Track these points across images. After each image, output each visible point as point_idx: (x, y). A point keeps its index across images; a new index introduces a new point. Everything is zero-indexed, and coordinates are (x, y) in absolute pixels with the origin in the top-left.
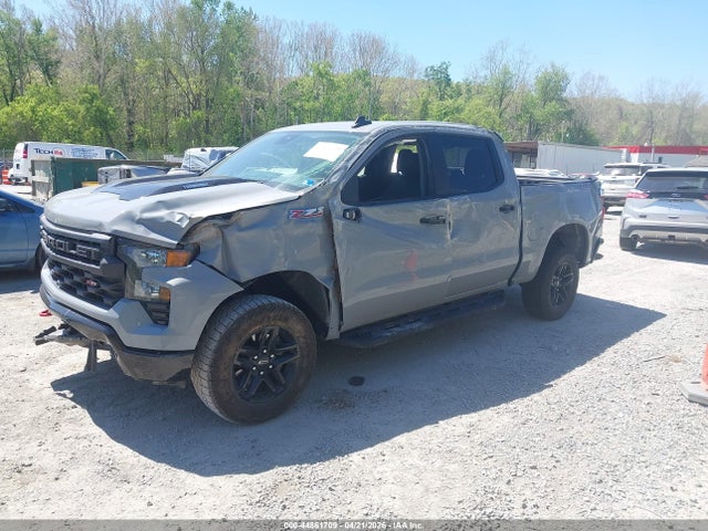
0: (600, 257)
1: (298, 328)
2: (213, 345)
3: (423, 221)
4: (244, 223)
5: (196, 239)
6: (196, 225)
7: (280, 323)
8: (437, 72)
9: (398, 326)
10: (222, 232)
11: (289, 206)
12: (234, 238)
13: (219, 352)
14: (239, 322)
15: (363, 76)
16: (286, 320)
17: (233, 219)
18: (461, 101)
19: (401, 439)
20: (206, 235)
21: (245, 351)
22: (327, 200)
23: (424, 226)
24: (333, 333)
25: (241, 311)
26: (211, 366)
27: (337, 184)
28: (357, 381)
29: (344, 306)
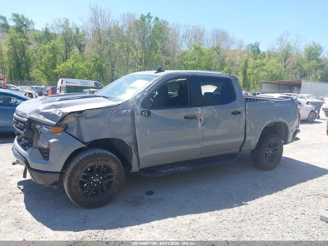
0: (298, 139)
1: (114, 165)
2: (70, 170)
3: (186, 117)
4: (88, 116)
5: (65, 122)
6: (65, 116)
7: (104, 163)
8: (253, 47)
9: (172, 168)
10: (78, 120)
11: (113, 108)
12: (83, 122)
13: (72, 174)
14: (82, 161)
15: (217, 49)
16: (107, 161)
17: (83, 113)
18: (265, 60)
19: (155, 223)
20: (70, 120)
21: (86, 174)
22: (134, 106)
23: (186, 120)
24: (135, 168)
25: (84, 156)
26: (68, 180)
27: (140, 99)
28: (150, 193)
29: (140, 157)
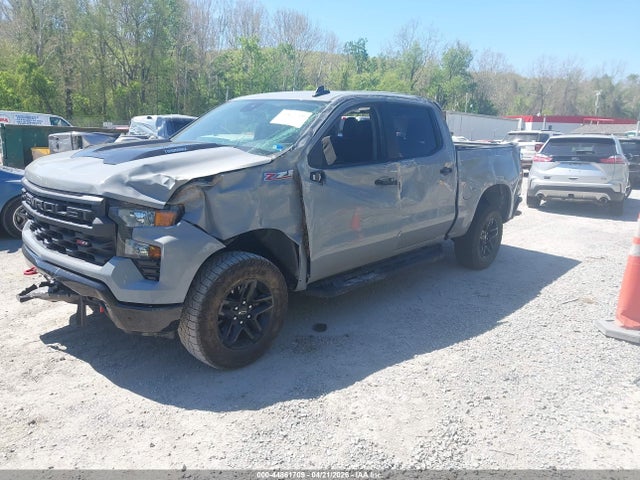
0: (519, 213)
1: (273, 281)
2: (201, 298)
3: (378, 182)
4: (225, 184)
5: (182, 200)
6: (181, 187)
7: (258, 277)
8: (355, 47)
9: (355, 277)
10: (206, 195)
11: (263, 169)
12: (217, 199)
13: (206, 304)
14: (223, 277)
16: (263, 273)
17: (215, 181)
18: (377, 74)
20: (191, 196)
21: (227, 302)
22: (296, 164)
23: (379, 186)
24: (302, 286)
25: (225, 267)
26: (199, 318)
27: (305, 148)
28: (321, 328)
29: (312, 260)
